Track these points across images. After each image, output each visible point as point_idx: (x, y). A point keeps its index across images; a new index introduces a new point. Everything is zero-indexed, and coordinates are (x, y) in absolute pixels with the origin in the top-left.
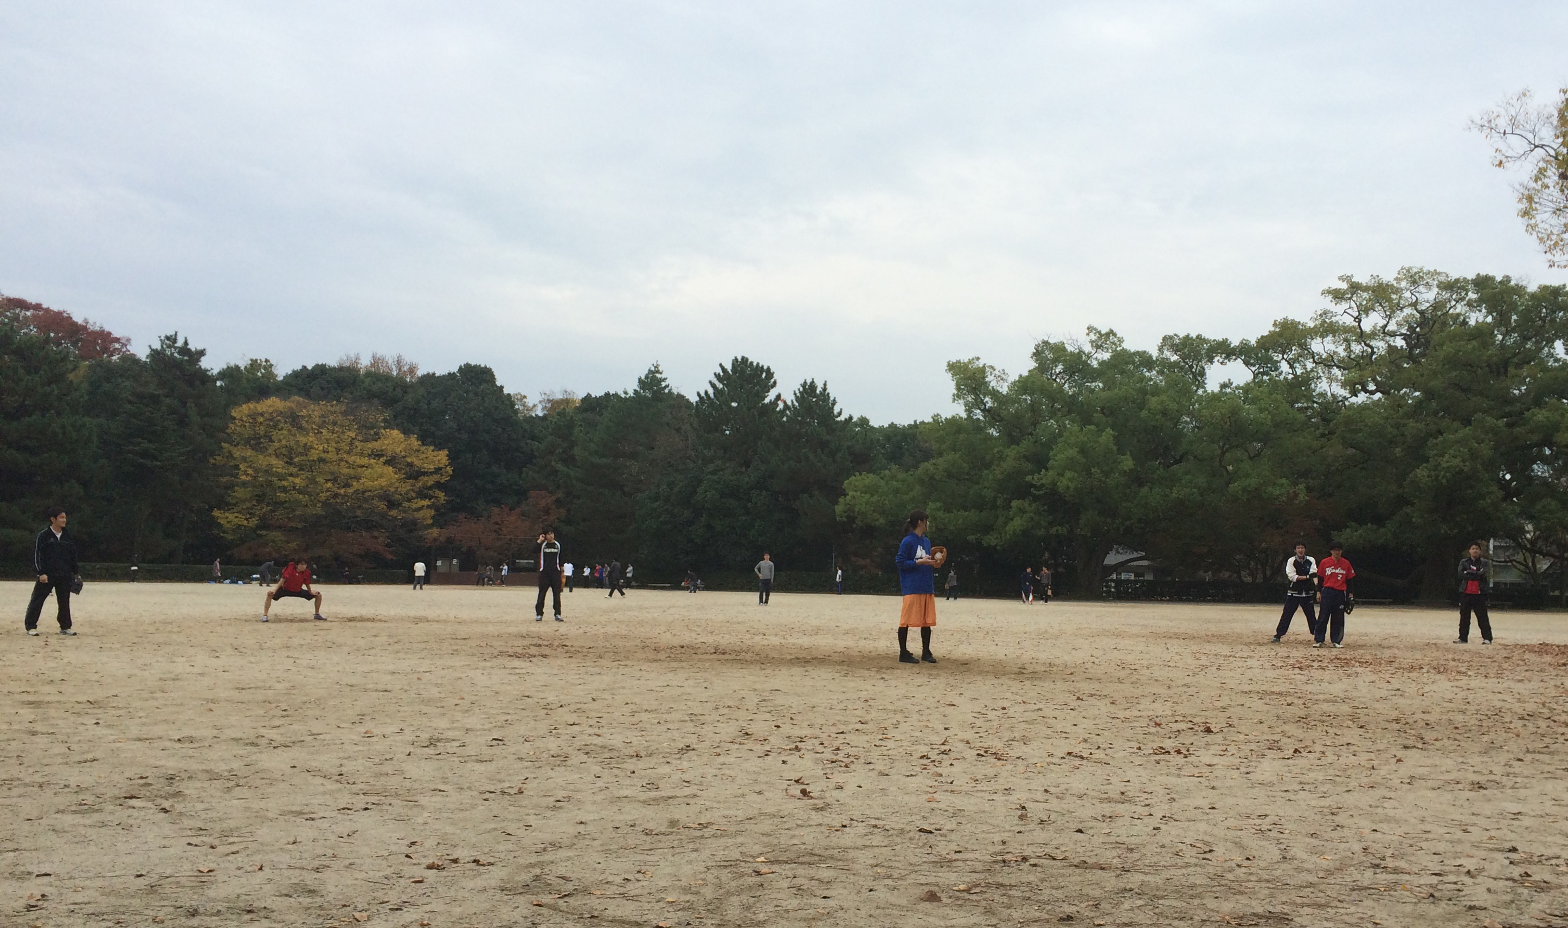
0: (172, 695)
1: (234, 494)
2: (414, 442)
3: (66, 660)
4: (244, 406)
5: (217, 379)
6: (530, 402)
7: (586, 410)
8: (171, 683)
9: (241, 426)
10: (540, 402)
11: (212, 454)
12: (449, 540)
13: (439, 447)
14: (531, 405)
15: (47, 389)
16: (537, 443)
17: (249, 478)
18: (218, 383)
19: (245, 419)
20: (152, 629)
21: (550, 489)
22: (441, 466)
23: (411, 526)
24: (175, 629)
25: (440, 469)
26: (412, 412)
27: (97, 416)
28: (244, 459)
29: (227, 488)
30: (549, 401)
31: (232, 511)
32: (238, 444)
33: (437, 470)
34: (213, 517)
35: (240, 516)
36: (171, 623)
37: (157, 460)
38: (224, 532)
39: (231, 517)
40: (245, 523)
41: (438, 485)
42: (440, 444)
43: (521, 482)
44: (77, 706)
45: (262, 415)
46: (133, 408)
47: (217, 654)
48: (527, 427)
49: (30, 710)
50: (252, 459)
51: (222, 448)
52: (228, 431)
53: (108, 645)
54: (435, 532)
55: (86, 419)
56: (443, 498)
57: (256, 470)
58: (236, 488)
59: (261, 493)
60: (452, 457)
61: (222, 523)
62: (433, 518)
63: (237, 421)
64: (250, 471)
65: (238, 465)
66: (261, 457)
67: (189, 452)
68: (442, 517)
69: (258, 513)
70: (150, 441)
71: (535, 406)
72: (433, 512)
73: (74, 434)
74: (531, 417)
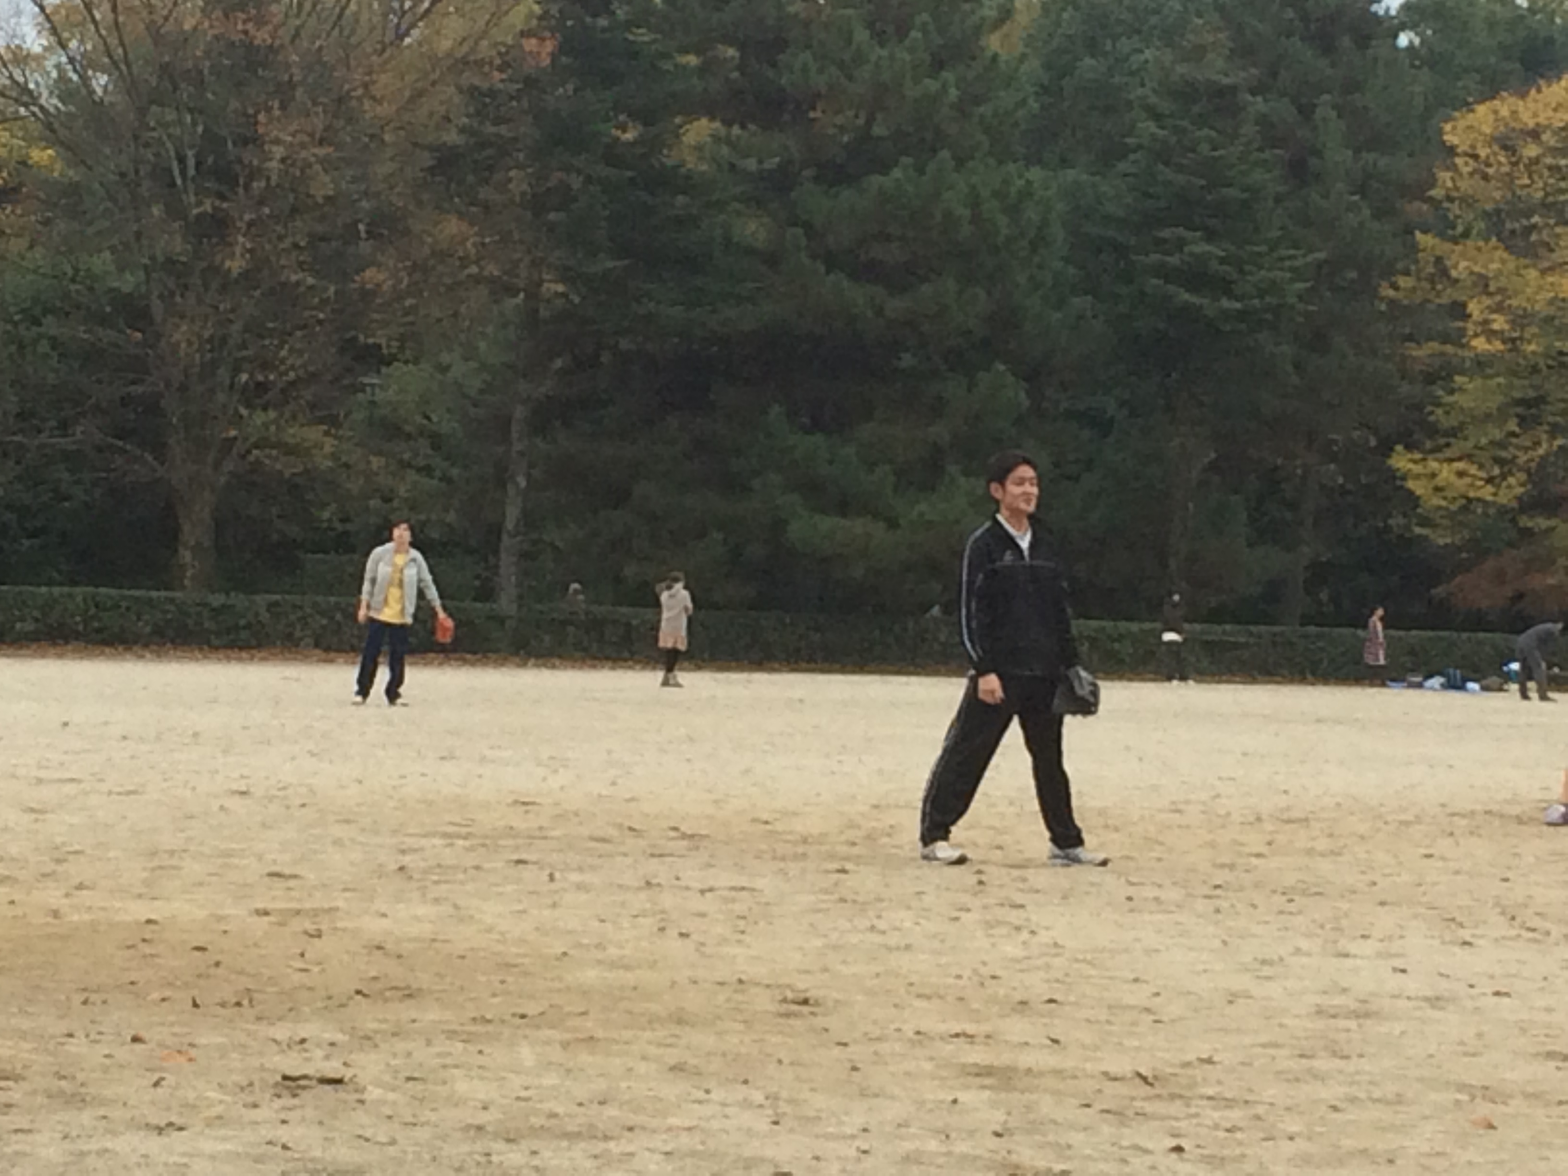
0: (1365, 1065)
1: (1451, 399)
3: (1044, 937)
4: (1482, 109)
5: (1403, 27)
8: (1352, 1024)
9: (1471, 174)
11: (1389, 272)
15: (932, 85)
17: (1498, 345)
18: (1403, 40)
19: (1483, 153)
20: (1255, 841)
24: (1322, 844)
27: (1065, 162)
28: (1482, 284)
29: (1430, 379)
31: (1448, 453)
32: (1466, 235)
34: (1394, 477)
35: (1473, 470)
36: (1305, 821)
37: (1229, 294)
38: (1425, 522)
39: (1446, 473)
40: (1487, 493)
44: (1110, 1088)
45: (1535, 134)
46: (1161, 133)
47: (1466, 935)
49: (987, 1094)
50: (1503, 282)
51: (1414, 248)
52: (1436, 193)
53: (1150, 892)
55: (1035, 174)
57: (1521, 319)
58: (1458, 379)
59: (1532, 394)
61: (1419, 492)
63: (1459, 161)
64: (1499, 323)
65: (1464, 305)
66: (1533, 274)
67: (1319, 265)
69: (1523, 458)
70: (1211, 236)
73: (1002, 221)
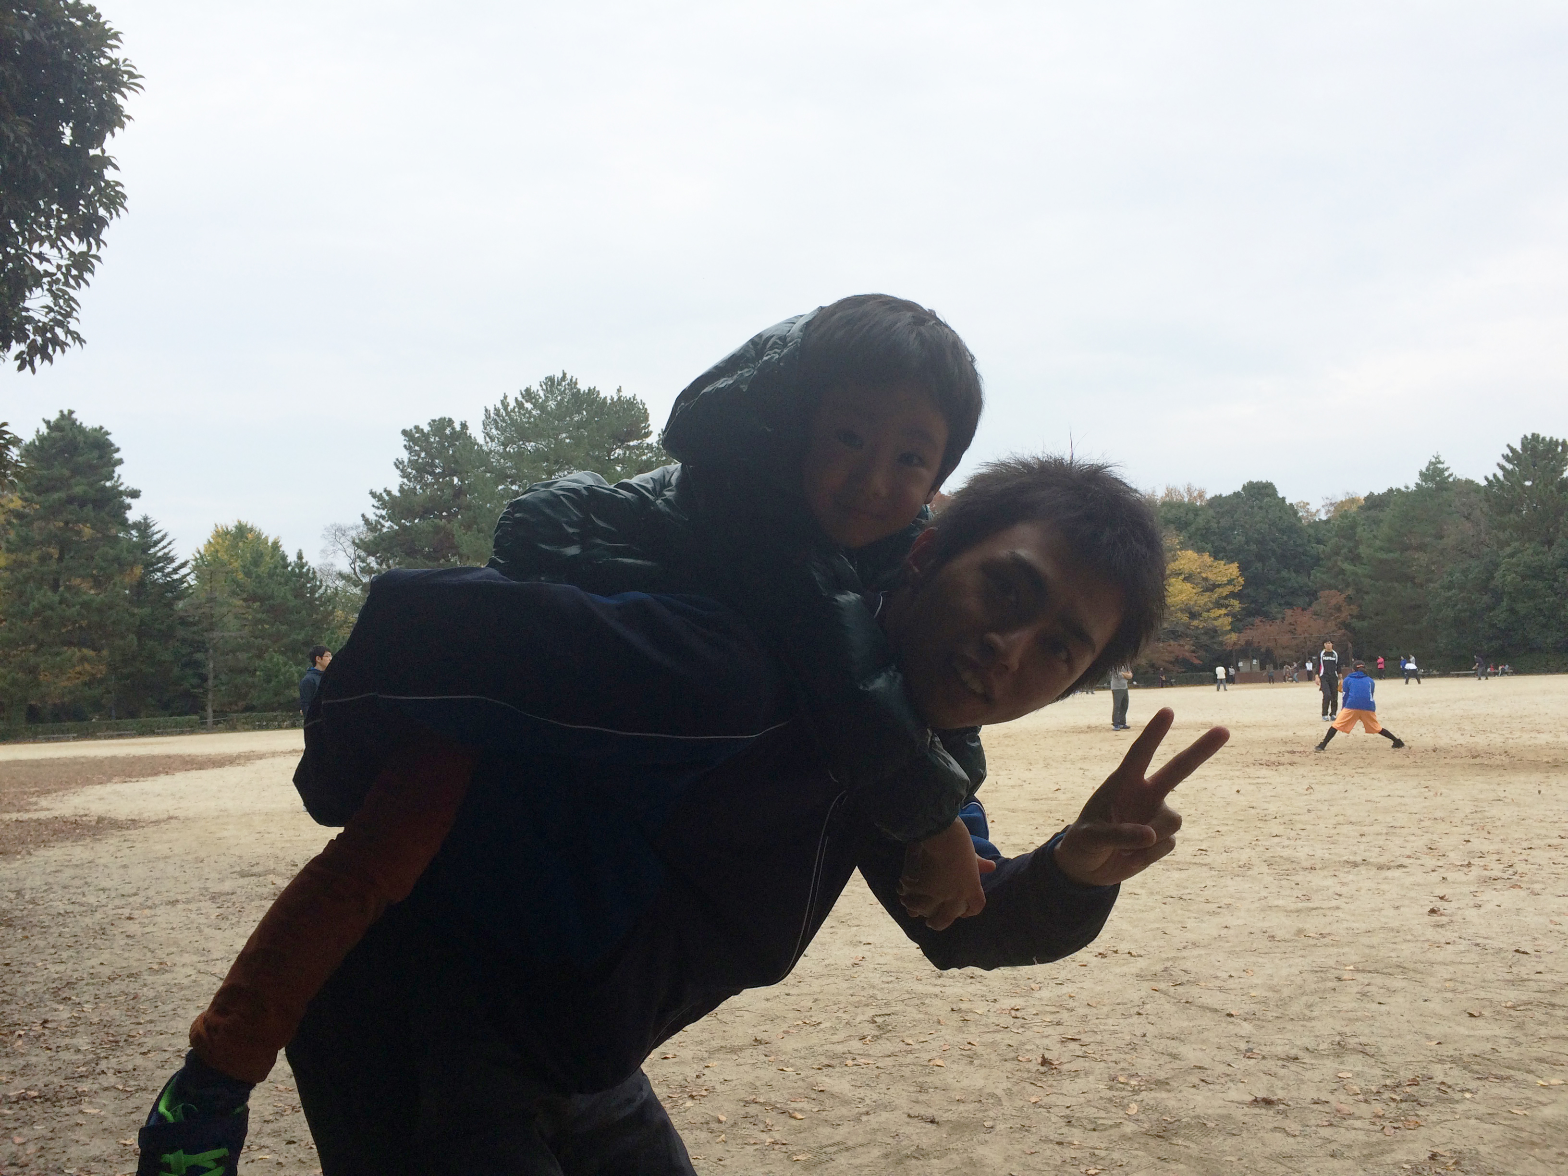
2: (1207, 558)
6: (1313, 508)
7: (1369, 508)
10: (1323, 506)
12: (1248, 643)
13: (1231, 560)
14: (1314, 510)
16: (1322, 546)
21: (1340, 587)
22: (1233, 577)
23: (1213, 633)
25: (1233, 580)
26: (1204, 532)
30: (1331, 504)
33: (1230, 582)
41: (1233, 595)
42: (1231, 557)
43: (1310, 584)
48: (1311, 531)
54: (1234, 637)
56: (1238, 606)
60: (1243, 569)
62: (1231, 623)
68: (1239, 622)
71: (1318, 511)
72: (1230, 619)
74: (1315, 522)
